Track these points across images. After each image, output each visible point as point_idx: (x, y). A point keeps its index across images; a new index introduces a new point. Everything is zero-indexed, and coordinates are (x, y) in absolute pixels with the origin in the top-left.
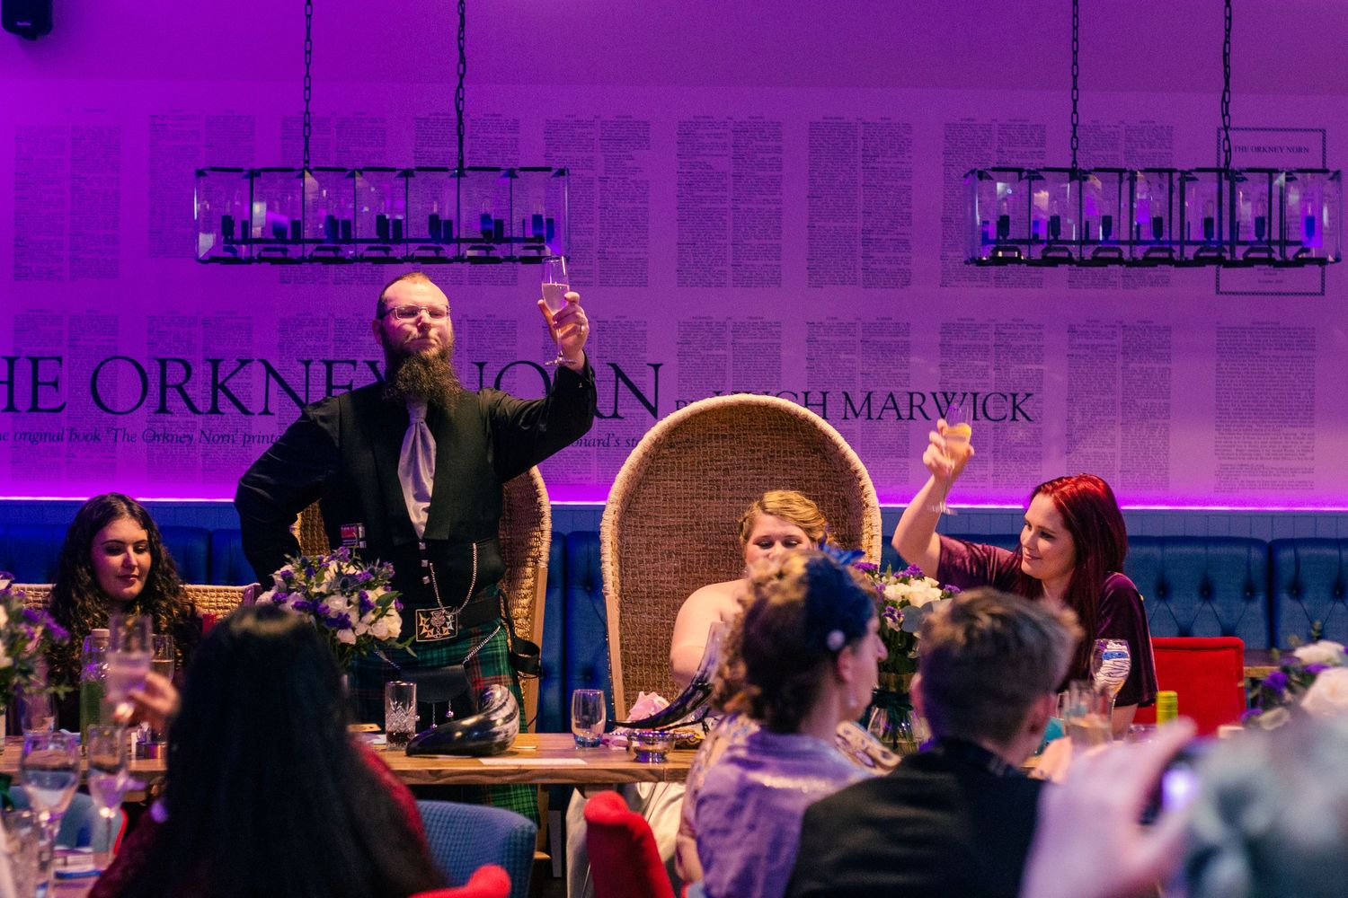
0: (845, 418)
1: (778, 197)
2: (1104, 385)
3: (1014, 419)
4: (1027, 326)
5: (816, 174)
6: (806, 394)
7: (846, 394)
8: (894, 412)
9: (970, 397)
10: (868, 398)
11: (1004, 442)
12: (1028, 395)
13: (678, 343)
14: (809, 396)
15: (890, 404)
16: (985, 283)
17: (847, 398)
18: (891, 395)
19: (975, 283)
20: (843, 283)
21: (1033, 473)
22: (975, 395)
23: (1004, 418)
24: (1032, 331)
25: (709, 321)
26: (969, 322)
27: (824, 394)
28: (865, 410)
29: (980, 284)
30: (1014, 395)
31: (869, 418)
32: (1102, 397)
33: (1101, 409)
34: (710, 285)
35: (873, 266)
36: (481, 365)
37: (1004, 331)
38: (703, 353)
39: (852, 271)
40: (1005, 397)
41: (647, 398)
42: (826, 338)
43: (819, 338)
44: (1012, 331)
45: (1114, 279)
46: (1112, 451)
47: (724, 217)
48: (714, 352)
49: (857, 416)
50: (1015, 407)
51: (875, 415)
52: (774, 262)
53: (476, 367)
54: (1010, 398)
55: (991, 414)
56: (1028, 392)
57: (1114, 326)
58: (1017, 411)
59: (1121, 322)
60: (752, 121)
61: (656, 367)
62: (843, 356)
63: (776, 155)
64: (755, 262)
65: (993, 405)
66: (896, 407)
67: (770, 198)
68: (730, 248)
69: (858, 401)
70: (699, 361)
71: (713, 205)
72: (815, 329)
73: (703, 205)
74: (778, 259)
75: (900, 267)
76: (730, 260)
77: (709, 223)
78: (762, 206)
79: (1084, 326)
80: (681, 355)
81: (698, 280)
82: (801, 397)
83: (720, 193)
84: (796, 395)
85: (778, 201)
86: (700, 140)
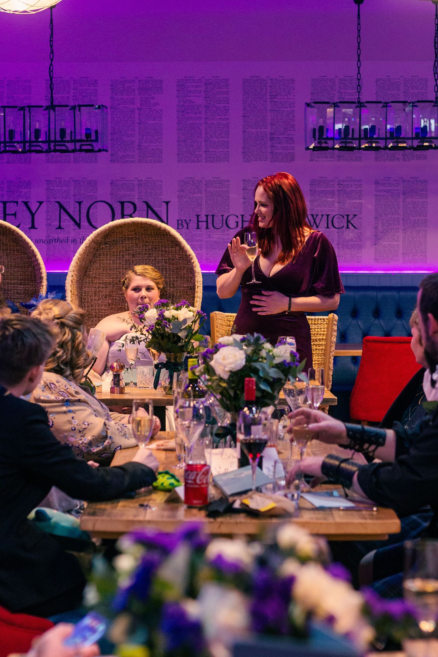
1: (227, 117)
2: (394, 210)
3: (348, 227)
4: (354, 181)
5: (247, 105)
6: (242, 216)
9: (325, 217)
11: (342, 239)
12: (355, 215)
13: (178, 191)
14: (244, 217)
16: (333, 159)
19: (327, 159)
20: (260, 160)
21: (358, 255)
22: (328, 216)
23: (343, 227)
24: (357, 183)
25: (193, 179)
26: (325, 179)
29: (330, 160)
30: (348, 216)
32: (393, 216)
33: (392, 222)
34: (194, 162)
35: (276, 151)
36: (80, 203)
37: (342, 183)
38: (191, 196)
39: (265, 154)
40: (343, 217)
41: (163, 219)
43: (248, 188)
44: (347, 183)
45: (398, 157)
46: (398, 243)
47: (200, 127)
48: (196, 195)
50: (348, 221)
52: (226, 150)
53: (77, 204)
54: (346, 217)
55: (336, 225)
56: (355, 214)
57: (399, 180)
58: (349, 223)
59: (402, 178)
60: (214, 79)
61: (167, 203)
63: (226, 96)
64: (216, 150)
65: (337, 220)
67: (223, 117)
68: (204, 143)
70: (188, 200)
71: (195, 122)
72: (246, 183)
73: (190, 122)
74: (228, 148)
75: (289, 151)
76: (204, 149)
77: (193, 131)
78: (219, 121)
79: (383, 180)
80: (180, 197)
81: (187, 159)
82: (240, 217)
83: (198, 115)
84: (237, 217)
85: (227, 119)
86: (188, 89)
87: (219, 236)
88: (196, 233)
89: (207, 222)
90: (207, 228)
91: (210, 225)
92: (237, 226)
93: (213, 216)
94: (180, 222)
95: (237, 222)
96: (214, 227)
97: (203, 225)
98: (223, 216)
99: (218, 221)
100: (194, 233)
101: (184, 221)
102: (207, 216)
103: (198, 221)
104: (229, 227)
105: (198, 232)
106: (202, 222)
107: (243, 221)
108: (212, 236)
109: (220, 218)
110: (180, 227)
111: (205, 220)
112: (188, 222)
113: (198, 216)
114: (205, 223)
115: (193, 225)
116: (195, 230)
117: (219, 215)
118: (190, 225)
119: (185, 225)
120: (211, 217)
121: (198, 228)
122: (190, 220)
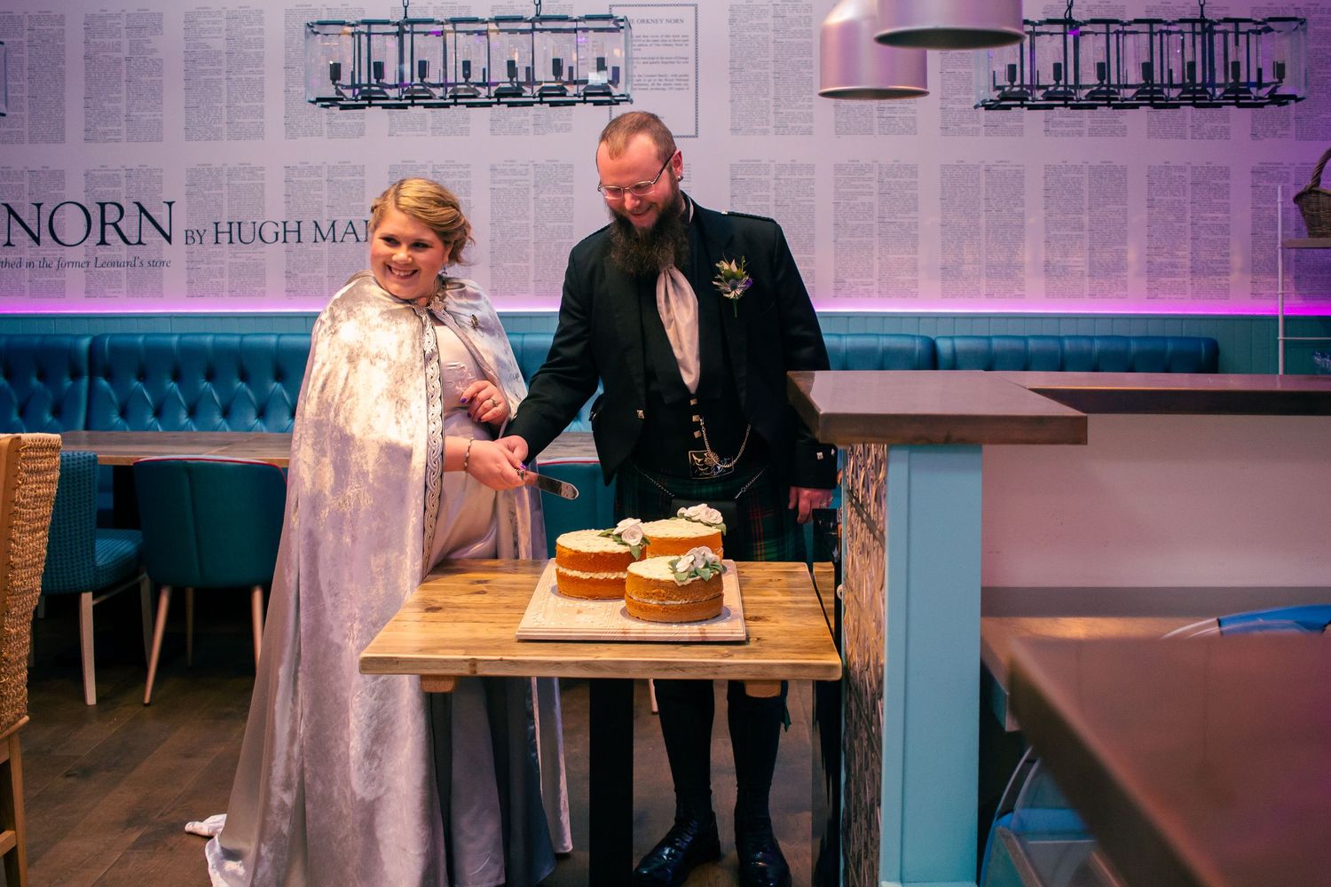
0: (315, 241)
1: (260, 69)
2: (520, 213)
4: (458, 166)
5: (290, 49)
6: (285, 223)
7: (315, 222)
8: (353, 235)
10: (333, 225)
13: (186, 185)
14: (287, 224)
15: (350, 230)
16: (423, 133)
17: (317, 225)
18: (351, 223)
19: (415, 133)
20: (312, 135)
24: (461, 169)
25: (210, 167)
26: (411, 164)
27: (299, 223)
28: (331, 234)
29: (419, 133)
31: (334, 241)
32: (518, 222)
33: (517, 231)
34: (210, 139)
35: (336, 121)
36: (38, 206)
37: (440, 170)
38: (206, 192)
39: (319, 126)
41: (164, 229)
42: (300, 179)
43: (294, 179)
44: (445, 170)
45: (526, 127)
47: (220, 86)
48: (214, 191)
49: (324, 239)
51: (338, 238)
52: (259, 120)
53: (35, 207)
59: (533, 162)
60: (241, 10)
61: (170, 204)
62: (312, 192)
63: (259, 36)
64: (243, 121)
66: (355, 233)
67: (254, 69)
68: (225, 111)
69: (325, 228)
70: (202, 199)
71: (212, 77)
72: (291, 172)
73: (204, 77)
74: (262, 117)
75: (356, 121)
76: (225, 119)
77: (209, 91)
78: (248, 76)
79: (504, 165)
80: (189, 194)
81: (201, 135)
82: (281, 225)
83: (217, 67)
84: (277, 224)
85: (262, 72)
86: (201, 26)
87: (248, 255)
88: (214, 250)
89: (230, 232)
90: (231, 242)
91: (235, 237)
92: (277, 239)
93: (239, 224)
94: (190, 234)
95: (277, 233)
96: (241, 241)
97: (224, 238)
98: (254, 223)
99: (247, 232)
100: (211, 250)
101: (195, 232)
102: (231, 224)
103: (217, 233)
104: (264, 241)
105: (217, 248)
106: (223, 232)
107: (285, 231)
108: (238, 255)
109: (251, 226)
110: (190, 241)
111: (228, 230)
112: (201, 233)
113: (217, 224)
114: (228, 235)
115: (209, 237)
116: (213, 245)
117: (250, 221)
118: (204, 238)
119: (197, 238)
120: (237, 225)
121: (217, 242)
122: (205, 231)
